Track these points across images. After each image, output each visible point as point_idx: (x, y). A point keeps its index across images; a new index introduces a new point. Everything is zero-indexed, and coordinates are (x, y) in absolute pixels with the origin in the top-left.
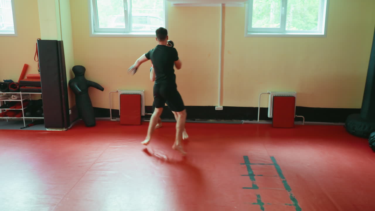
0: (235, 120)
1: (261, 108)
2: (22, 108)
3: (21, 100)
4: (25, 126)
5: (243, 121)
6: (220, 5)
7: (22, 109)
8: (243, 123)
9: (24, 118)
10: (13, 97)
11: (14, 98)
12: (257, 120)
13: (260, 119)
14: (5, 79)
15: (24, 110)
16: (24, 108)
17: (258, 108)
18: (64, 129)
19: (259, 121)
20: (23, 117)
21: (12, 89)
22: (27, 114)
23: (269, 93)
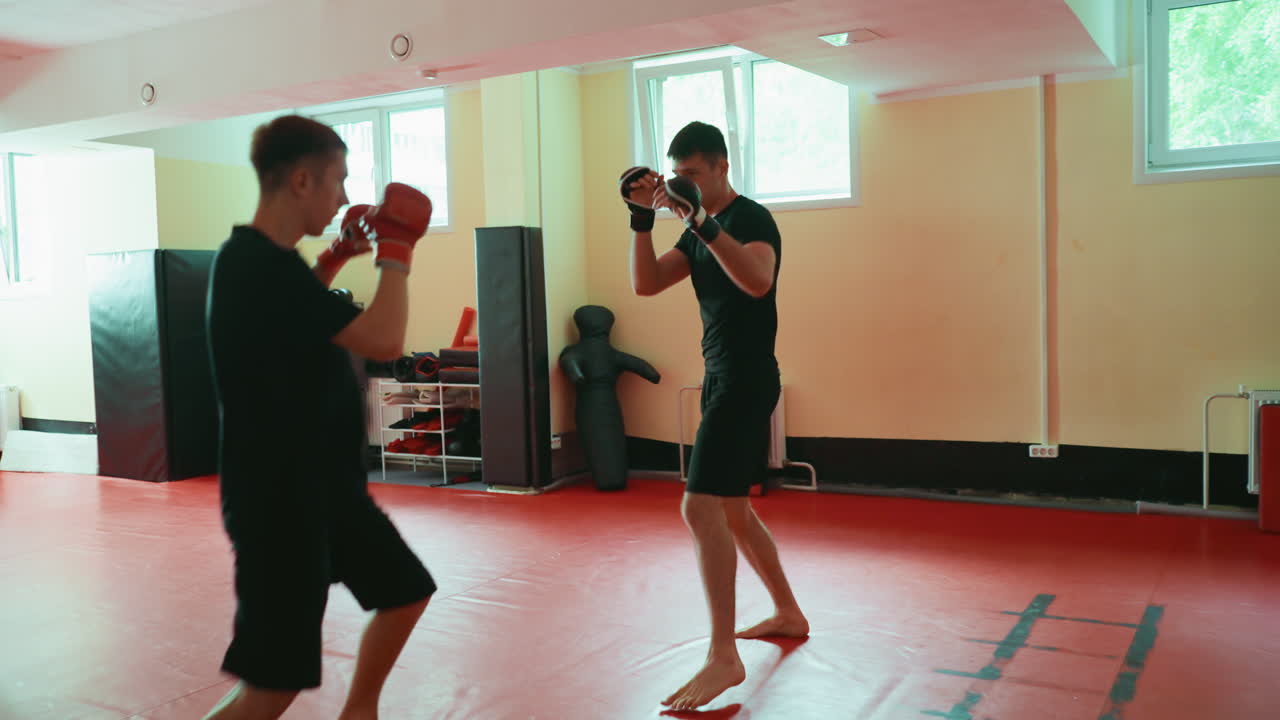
0: (1108, 500)
1: (1213, 457)
2: (440, 429)
3: (441, 407)
4: (445, 482)
5: (1138, 502)
6: (1036, 82)
7: (442, 432)
8: (1138, 511)
9: (444, 457)
10: (424, 397)
11: (425, 400)
12: (1201, 503)
13: (1211, 501)
14: (417, 351)
15: (446, 434)
16: (445, 428)
17: (1200, 455)
18: (532, 492)
19: (1209, 508)
20: (441, 454)
21: (422, 375)
22: (452, 446)
23: (1245, 396)
